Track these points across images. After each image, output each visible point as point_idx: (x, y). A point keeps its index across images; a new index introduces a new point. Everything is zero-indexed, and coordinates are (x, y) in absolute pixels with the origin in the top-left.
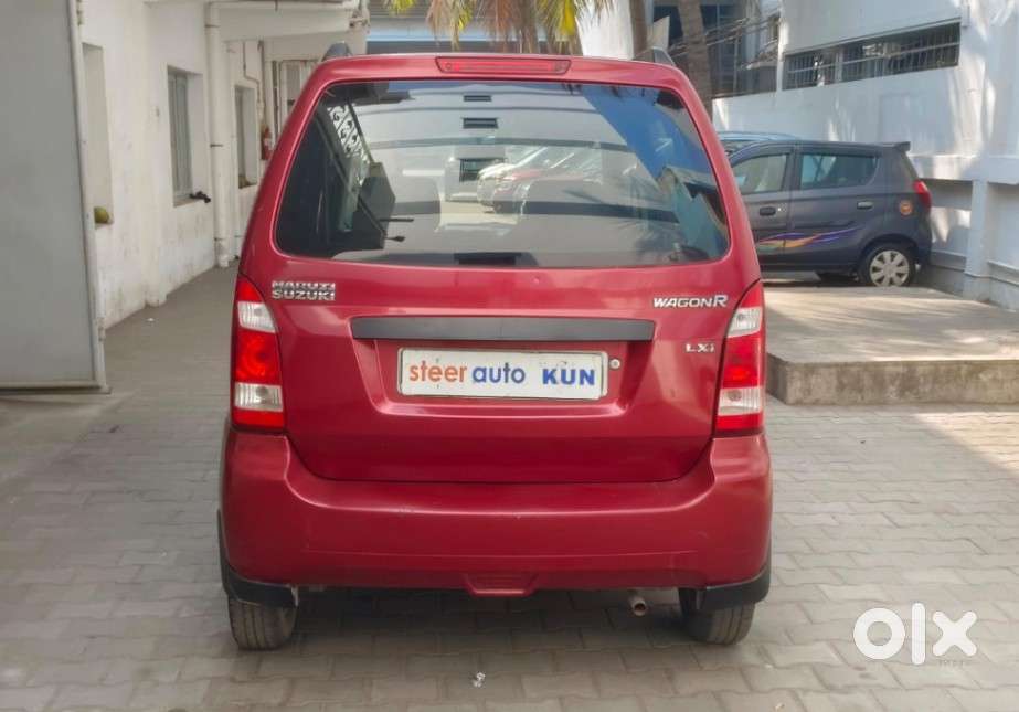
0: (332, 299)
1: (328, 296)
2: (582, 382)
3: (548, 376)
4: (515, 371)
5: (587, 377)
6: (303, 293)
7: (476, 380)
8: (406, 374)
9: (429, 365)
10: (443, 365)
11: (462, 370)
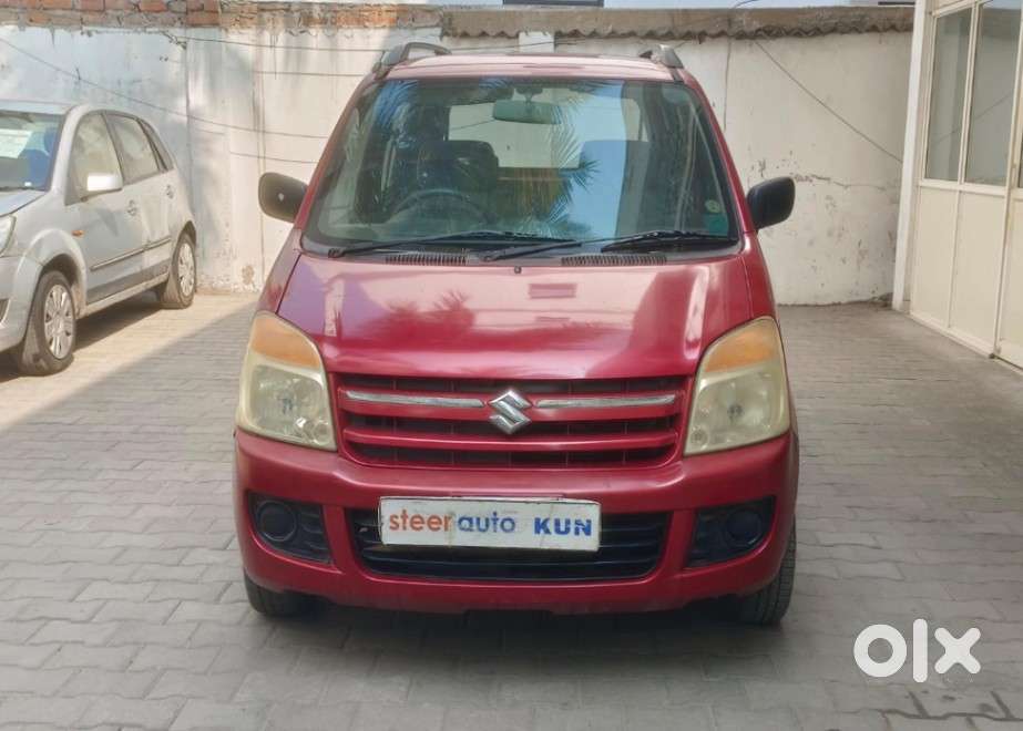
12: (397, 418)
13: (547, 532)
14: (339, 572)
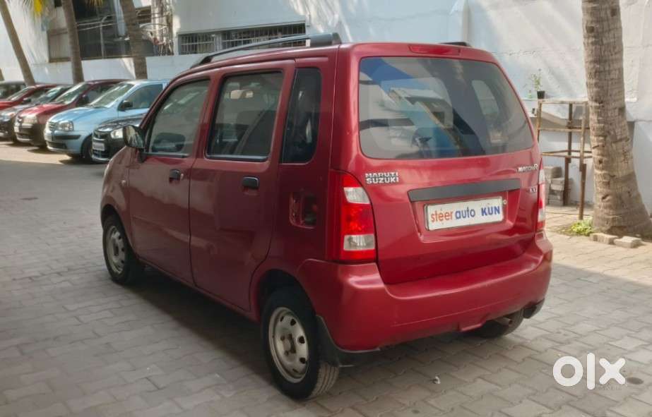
0: (398, 181)
1: (395, 179)
2: (495, 213)
3: (483, 212)
4: (472, 210)
5: (497, 210)
6: (382, 179)
7: (457, 218)
8: (430, 219)
9: (438, 213)
10: (443, 212)
11: (452, 213)
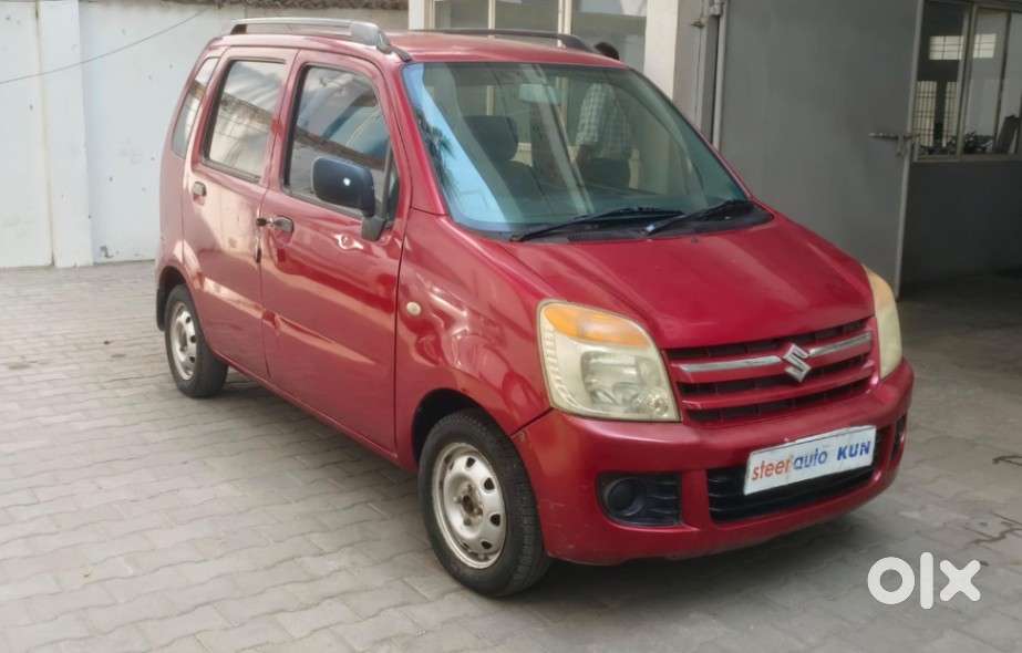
12: (717, 383)
13: (845, 457)
14: (695, 529)
